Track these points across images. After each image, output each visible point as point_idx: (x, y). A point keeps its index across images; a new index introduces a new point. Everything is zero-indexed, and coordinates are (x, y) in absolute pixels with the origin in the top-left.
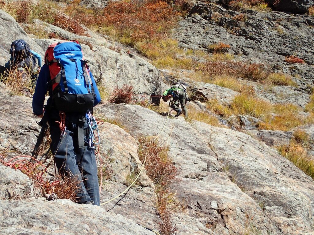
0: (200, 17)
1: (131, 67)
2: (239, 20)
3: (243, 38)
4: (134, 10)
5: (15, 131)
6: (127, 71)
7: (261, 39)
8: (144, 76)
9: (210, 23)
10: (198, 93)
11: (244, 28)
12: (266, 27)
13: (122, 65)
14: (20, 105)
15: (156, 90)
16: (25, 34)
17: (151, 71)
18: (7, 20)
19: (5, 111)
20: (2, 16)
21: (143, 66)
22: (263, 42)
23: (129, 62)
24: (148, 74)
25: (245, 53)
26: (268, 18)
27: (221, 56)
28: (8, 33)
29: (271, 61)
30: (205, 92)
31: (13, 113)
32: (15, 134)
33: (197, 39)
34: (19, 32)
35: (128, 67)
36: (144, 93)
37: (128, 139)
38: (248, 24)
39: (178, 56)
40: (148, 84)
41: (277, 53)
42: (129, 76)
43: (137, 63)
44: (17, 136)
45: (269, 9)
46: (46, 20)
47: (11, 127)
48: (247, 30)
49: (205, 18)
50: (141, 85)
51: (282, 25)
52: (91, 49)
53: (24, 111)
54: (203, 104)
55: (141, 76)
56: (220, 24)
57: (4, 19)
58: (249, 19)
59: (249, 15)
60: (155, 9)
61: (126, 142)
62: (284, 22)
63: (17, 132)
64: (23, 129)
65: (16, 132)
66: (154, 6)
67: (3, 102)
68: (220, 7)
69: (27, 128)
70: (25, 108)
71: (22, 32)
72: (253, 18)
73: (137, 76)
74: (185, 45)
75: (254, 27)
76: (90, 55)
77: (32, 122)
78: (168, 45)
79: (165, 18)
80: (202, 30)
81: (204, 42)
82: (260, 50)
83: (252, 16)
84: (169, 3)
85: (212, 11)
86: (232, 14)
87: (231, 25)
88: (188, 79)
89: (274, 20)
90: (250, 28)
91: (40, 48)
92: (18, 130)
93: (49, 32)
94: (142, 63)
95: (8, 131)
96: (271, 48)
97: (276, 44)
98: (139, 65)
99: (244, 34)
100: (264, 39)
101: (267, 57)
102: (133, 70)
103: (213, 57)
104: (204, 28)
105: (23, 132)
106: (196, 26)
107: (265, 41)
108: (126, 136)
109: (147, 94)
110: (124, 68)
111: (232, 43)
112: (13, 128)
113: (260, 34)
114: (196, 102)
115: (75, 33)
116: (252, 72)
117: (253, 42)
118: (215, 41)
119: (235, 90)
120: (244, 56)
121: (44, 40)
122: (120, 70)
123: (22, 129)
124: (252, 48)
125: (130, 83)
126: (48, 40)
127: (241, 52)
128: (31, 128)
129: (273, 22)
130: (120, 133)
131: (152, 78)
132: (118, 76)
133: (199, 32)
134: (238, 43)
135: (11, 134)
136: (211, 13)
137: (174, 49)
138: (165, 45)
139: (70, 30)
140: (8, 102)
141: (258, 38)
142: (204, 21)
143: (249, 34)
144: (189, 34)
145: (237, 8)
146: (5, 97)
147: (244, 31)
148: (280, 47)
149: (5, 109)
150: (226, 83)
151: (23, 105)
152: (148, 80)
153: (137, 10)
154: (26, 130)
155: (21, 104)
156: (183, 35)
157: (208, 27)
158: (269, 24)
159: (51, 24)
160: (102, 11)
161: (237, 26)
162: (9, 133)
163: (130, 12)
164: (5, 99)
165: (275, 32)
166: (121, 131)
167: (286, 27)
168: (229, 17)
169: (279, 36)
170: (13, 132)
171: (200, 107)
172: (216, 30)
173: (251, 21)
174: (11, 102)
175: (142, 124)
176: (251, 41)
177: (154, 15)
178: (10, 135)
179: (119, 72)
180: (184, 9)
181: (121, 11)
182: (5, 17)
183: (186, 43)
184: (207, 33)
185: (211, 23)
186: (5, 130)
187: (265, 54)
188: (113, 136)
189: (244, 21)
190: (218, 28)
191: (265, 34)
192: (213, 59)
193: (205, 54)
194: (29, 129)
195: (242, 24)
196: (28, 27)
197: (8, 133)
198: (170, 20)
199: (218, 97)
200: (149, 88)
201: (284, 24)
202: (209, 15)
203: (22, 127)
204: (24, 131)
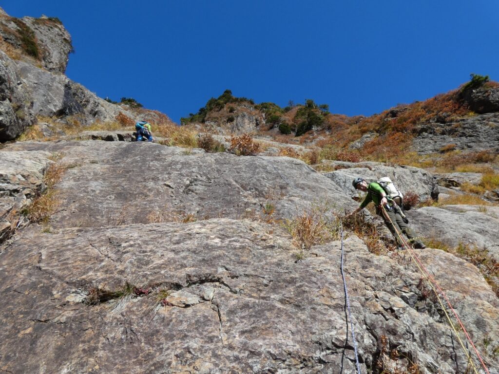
0: (426, 134)
1: (407, 175)
2: (456, 127)
3: (464, 138)
4: (381, 143)
5: (307, 358)
6: (404, 180)
7: (478, 134)
8: (421, 180)
9: (435, 135)
10: (450, 181)
11: (462, 131)
12: (479, 126)
13: (399, 176)
14: (310, 282)
15: (433, 189)
16: (316, 172)
17: (424, 174)
18: (298, 165)
19: (288, 301)
20: (294, 162)
21: (417, 172)
22: (481, 136)
23: (404, 172)
24: (423, 178)
25: (469, 147)
26: (479, 120)
27: (452, 153)
28: (301, 175)
29: (493, 147)
30: (456, 180)
31: (300, 304)
32: (310, 364)
33: (430, 147)
34: (310, 171)
35: (404, 176)
36: (424, 194)
37: (467, 269)
38: (464, 128)
39: (420, 161)
40: (425, 186)
41: (495, 140)
42: (408, 183)
43: (411, 171)
44: (313, 367)
45: (477, 114)
46: (330, 158)
47: (298, 352)
48: (464, 132)
49: (431, 133)
50: (420, 188)
51: (492, 121)
52: (371, 169)
53: (318, 294)
54: (457, 188)
55: (417, 181)
56: (443, 133)
57: (296, 164)
58: (464, 124)
59: (463, 122)
60: (395, 138)
61: (467, 275)
62: (493, 119)
63: (311, 359)
64: (323, 350)
65: (309, 360)
66: (394, 137)
67: (285, 281)
68: (439, 124)
69: (329, 345)
70: (319, 287)
71: (313, 171)
72: (467, 124)
73: (414, 182)
74: (423, 153)
75: (470, 128)
76: (372, 175)
77: (338, 327)
78: (411, 156)
79: (403, 141)
80: (431, 141)
81: (436, 148)
82: (480, 142)
83: (466, 122)
84: (402, 132)
85: (434, 128)
86: (449, 125)
87: (452, 132)
88: (437, 173)
89: (484, 120)
90: (467, 130)
91: (330, 179)
92: (314, 355)
93: (334, 166)
94: (415, 170)
95: (294, 361)
96: (489, 138)
97: (492, 134)
98: (413, 172)
99: (463, 135)
100: (481, 134)
101: (489, 145)
102: (409, 178)
103: (446, 155)
104: (432, 140)
105: (323, 356)
106: (426, 140)
107: (482, 135)
108: (461, 264)
109: (427, 194)
110: (402, 178)
111: (456, 143)
112: (303, 353)
113: (476, 131)
114: (451, 188)
115: (353, 162)
116: (481, 157)
117: (473, 138)
118: (443, 145)
119: (476, 173)
120: (469, 149)
121: (332, 172)
122: (399, 180)
123: (319, 349)
124: (473, 142)
125: (410, 188)
126: (335, 171)
127: (465, 147)
128: (338, 343)
129: (483, 121)
130: (452, 262)
131: (427, 180)
132: (398, 185)
133: (429, 143)
134: (461, 142)
135: (302, 365)
136: (434, 129)
137: (416, 157)
138: (409, 157)
139: (349, 161)
140: (291, 278)
141: (475, 134)
142: (431, 135)
143: (468, 134)
144: (423, 146)
145: (452, 121)
146: (287, 269)
147: (463, 133)
148: (496, 136)
149: (287, 298)
150: (467, 169)
151: (315, 281)
152: (425, 183)
153: (383, 142)
154: (328, 352)
155: (314, 279)
156: (419, 147)
157: (435, 138)
158: (481, 123)
159: (335, 160)
160: (362, 148)
161: (456, 131)
162: (297, 365)
163: (379, 144)
164: (288, 273)
165: (488, 127)
166: (451, 258)
167: (495, 121)
168: (448, 128)
169: (492, 129)
170: (304, 360)
171: (456, 190)
172: (441, 138)
173: (466, 126)
174: (296, 278)
175: (444, 226)
176: (470, 138)
177: (395, 142)
178: (299, 369)
179: (399, 182)
180: (414, 133)
181: (374, 145)
182: (296, 163)
183: (422, 152)
184: (436, 142)
185: (437, 135)
186: (288, 360)
187: (486, 143)
188: (446, 269)
189: (461, 127)
190: (442, 136)
191: (480, 130)
192: (447, 156)
193: (439, 155)
194: (334, 348)
195: (460, 129)
196: (318, 167)
197: (295, 365)
198: (407, 141)
199: (468, 181)
200: (427, 188)
201: (493, 120)
202: (432, 131)
203: (320, 344)
204: (324, 353)
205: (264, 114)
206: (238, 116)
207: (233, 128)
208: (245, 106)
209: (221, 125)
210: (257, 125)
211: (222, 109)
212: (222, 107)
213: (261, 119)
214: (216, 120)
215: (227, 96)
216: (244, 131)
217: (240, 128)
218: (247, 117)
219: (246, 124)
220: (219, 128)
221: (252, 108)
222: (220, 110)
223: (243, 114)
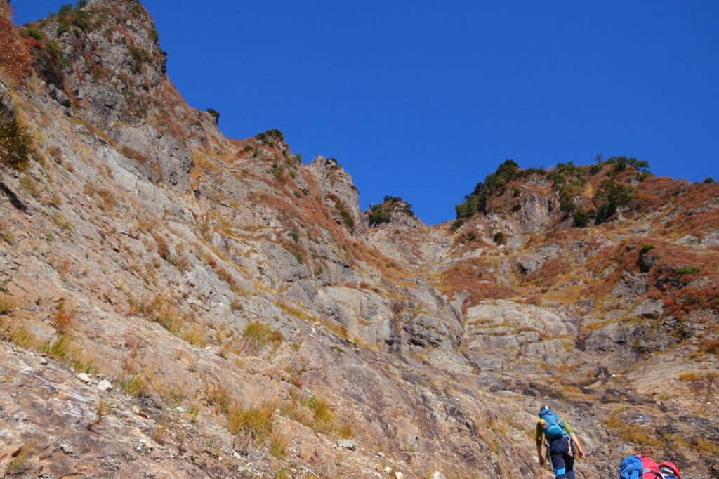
205: (557, 193)
206: (525, 201)
207: (521, 218)
208: (534, 180)
209: (507, 216)
210: (550, 209)
211: (505, 192)
212: (504, 190)
213: (554, 200)
214: (499, 210)
215: (508, 170)
216: (535, 220)
217: (530, 216)
218: (537, 199)
219: (537, 209)
220: (504, 222)
221: (543, 181)
222: (502, 194)
223: (531, 196)
